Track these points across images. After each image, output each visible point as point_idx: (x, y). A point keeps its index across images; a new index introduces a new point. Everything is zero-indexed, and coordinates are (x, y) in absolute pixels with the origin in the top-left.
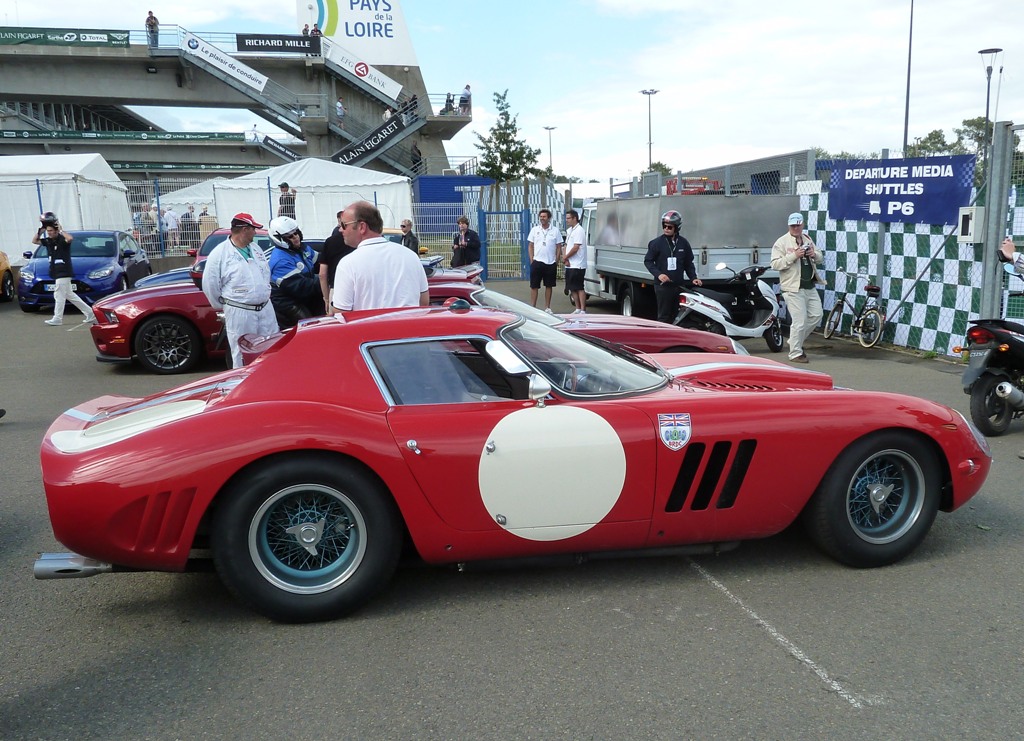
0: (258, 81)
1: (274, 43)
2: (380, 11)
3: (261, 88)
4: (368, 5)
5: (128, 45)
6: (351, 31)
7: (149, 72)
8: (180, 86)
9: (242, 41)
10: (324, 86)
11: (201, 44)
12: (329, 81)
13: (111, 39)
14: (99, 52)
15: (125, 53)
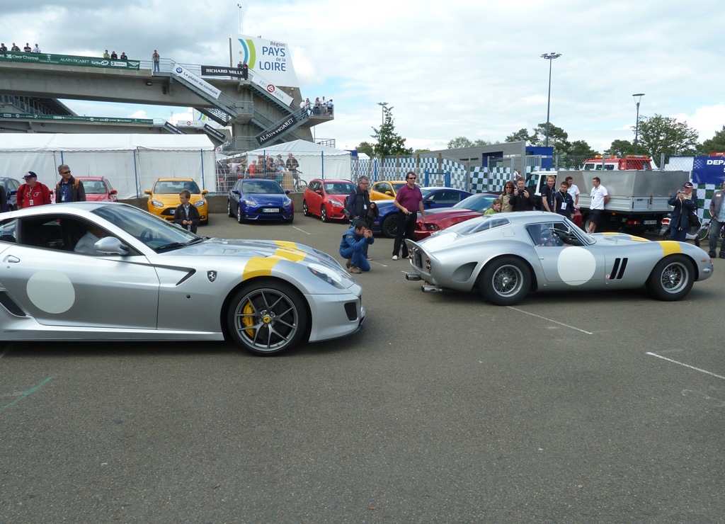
0: (215, 93)
1: (222, 71)
2: (279, 57)
3: (217, 97)
4: (273, 52)
5: (138, 69)
6: (263, 67)
7: (147, 85)
8: (165, 93)
9: (204, 70)
10: (246, 96)
11: (184, 70)
12: (249, 94)
13: (128, 65)
14: (121, 72)
15: (137, 74)
